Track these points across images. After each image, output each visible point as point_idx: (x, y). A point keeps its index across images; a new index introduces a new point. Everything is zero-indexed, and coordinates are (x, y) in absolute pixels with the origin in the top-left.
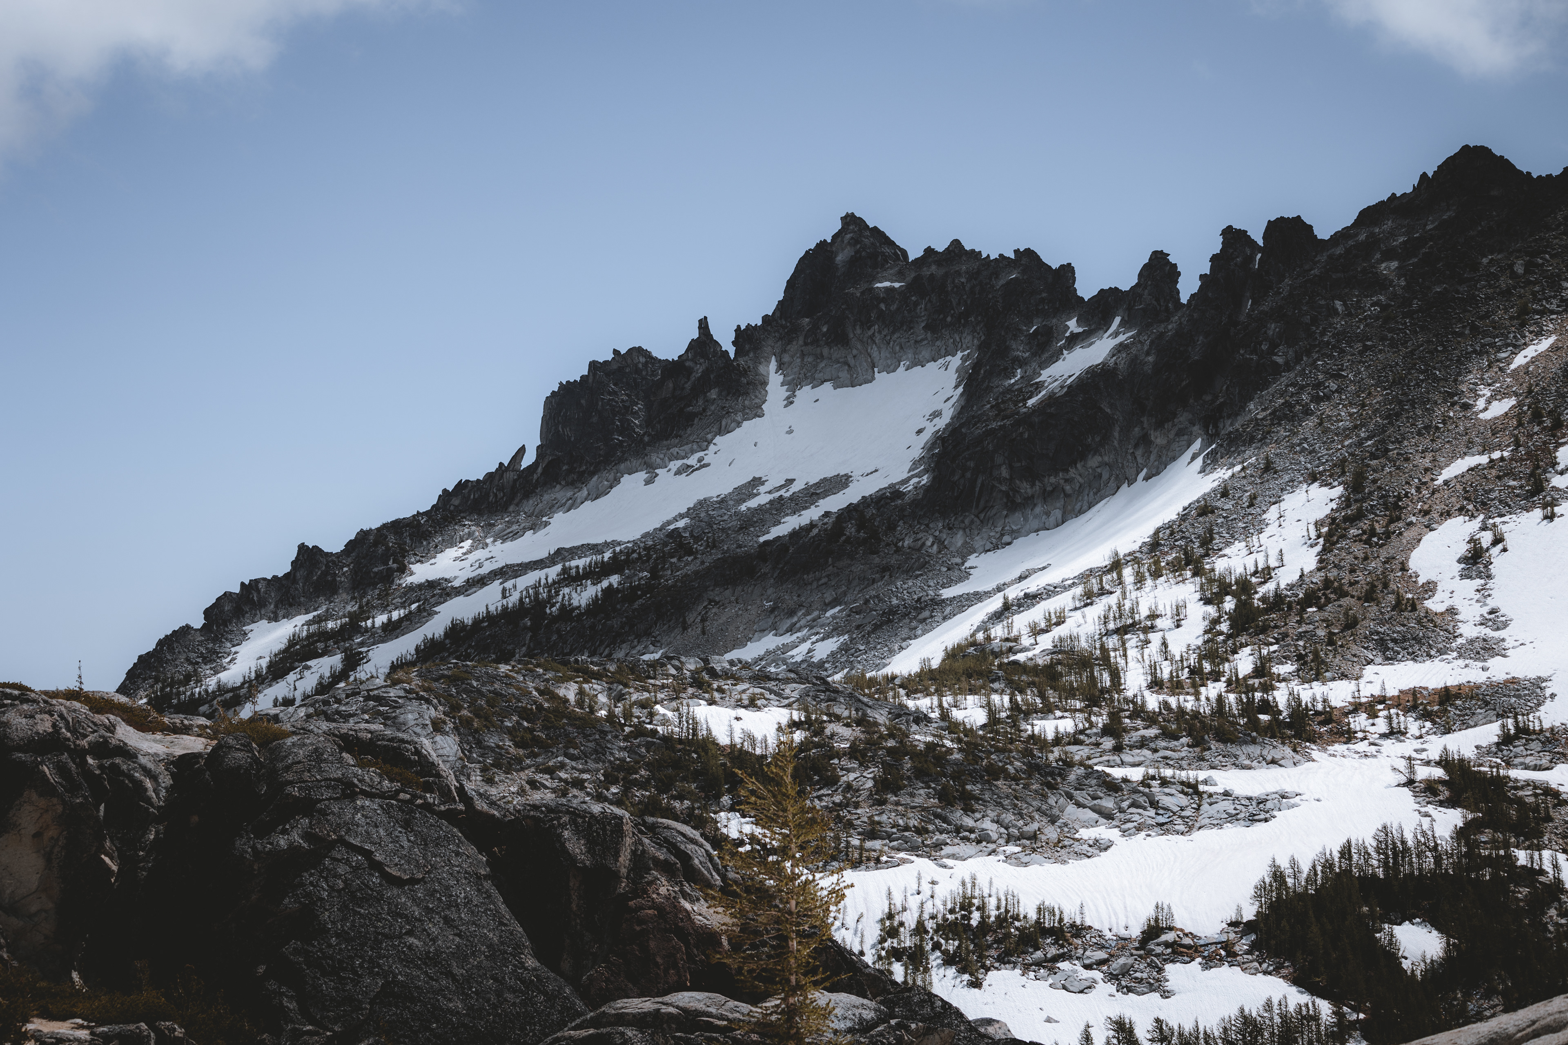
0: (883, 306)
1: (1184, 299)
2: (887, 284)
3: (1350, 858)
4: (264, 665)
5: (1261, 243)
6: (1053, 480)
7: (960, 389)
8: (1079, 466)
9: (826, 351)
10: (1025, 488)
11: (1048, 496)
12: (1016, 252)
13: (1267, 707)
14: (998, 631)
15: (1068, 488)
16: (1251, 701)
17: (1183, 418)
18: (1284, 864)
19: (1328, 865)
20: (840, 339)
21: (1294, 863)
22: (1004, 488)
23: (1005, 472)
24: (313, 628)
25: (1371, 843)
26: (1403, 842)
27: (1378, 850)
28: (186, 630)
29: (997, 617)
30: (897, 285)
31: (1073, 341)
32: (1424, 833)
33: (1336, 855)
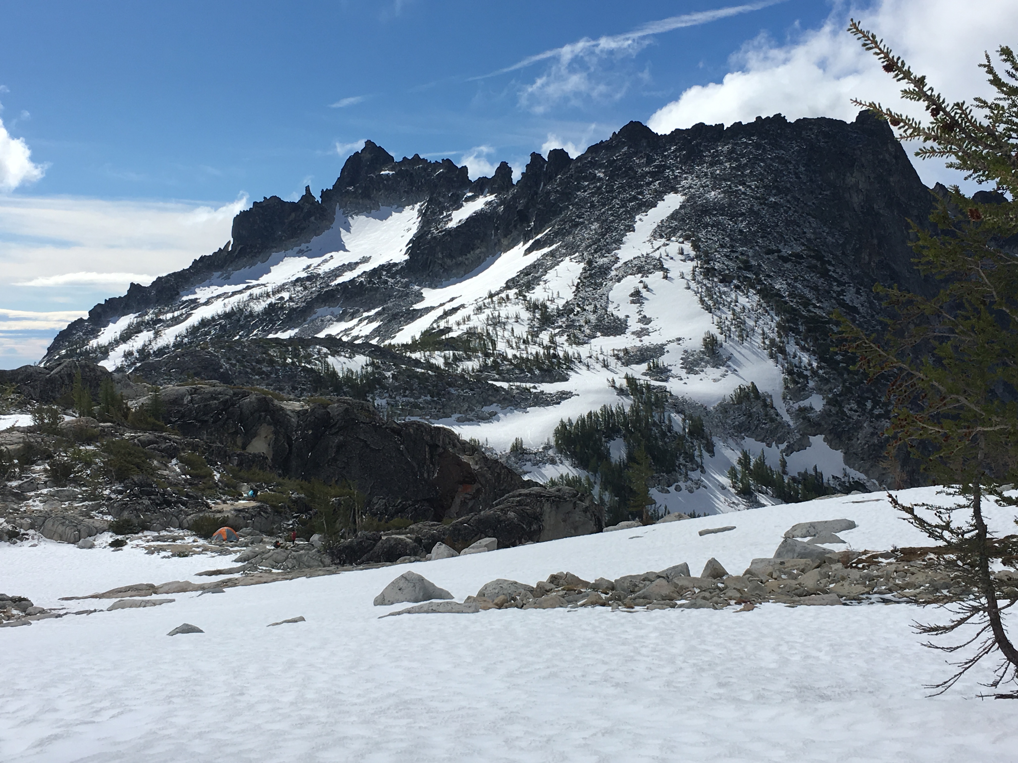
0: (385, 182)
1: (515, 182)
2: (387, 172)
3: (591, 418)
4: (118, 336)
5: (547, 160)
6: (460, 258)
7: (420, 219)
8: (472, 252)
9: (361, 201)
10: (448, 261)
11: (459, 265)
12: (443, 160)
13: (555, 356)
14: (442, 324)
15: (467, 262)
16: (549, 353)
17: (515, 233)
18: (566, 420)
19: (583, 420)
20: (366, 195)
21: (570, 420)
22: (440, 262)
23: (440, 255)
24: (139, 319)
25: (599, 412)
26: (612, 411)
27: (602, 414)
28: (81, 320)
29: (441, 318)
30: (391, 173)
31: (468, 199)
32: (619, 408)
33: (586, 417)
